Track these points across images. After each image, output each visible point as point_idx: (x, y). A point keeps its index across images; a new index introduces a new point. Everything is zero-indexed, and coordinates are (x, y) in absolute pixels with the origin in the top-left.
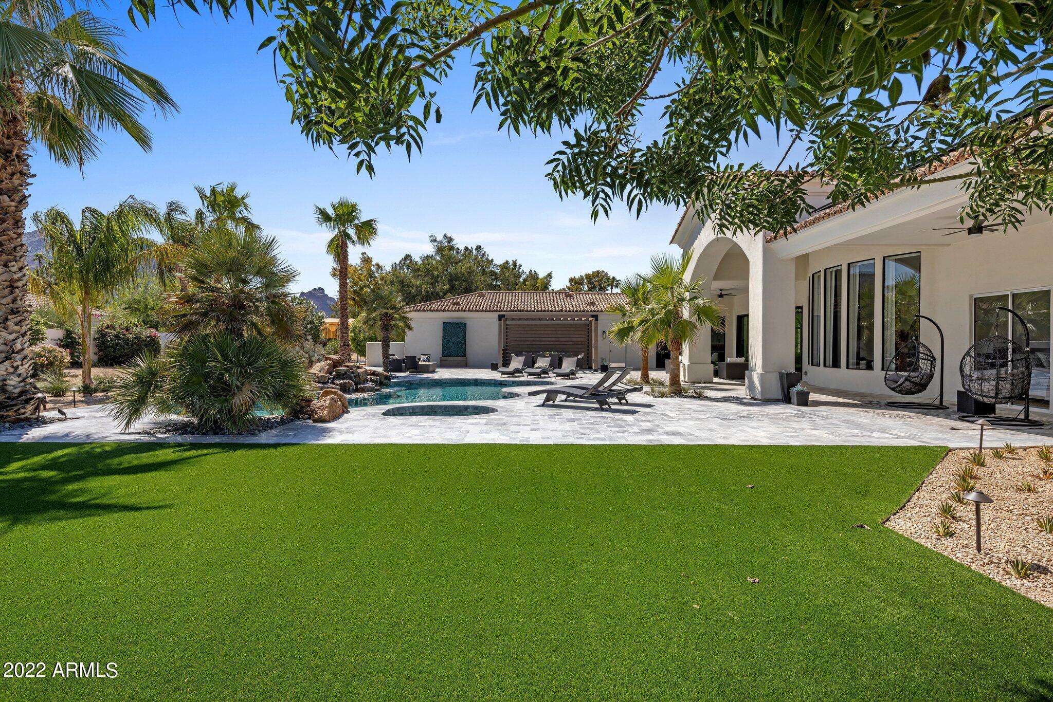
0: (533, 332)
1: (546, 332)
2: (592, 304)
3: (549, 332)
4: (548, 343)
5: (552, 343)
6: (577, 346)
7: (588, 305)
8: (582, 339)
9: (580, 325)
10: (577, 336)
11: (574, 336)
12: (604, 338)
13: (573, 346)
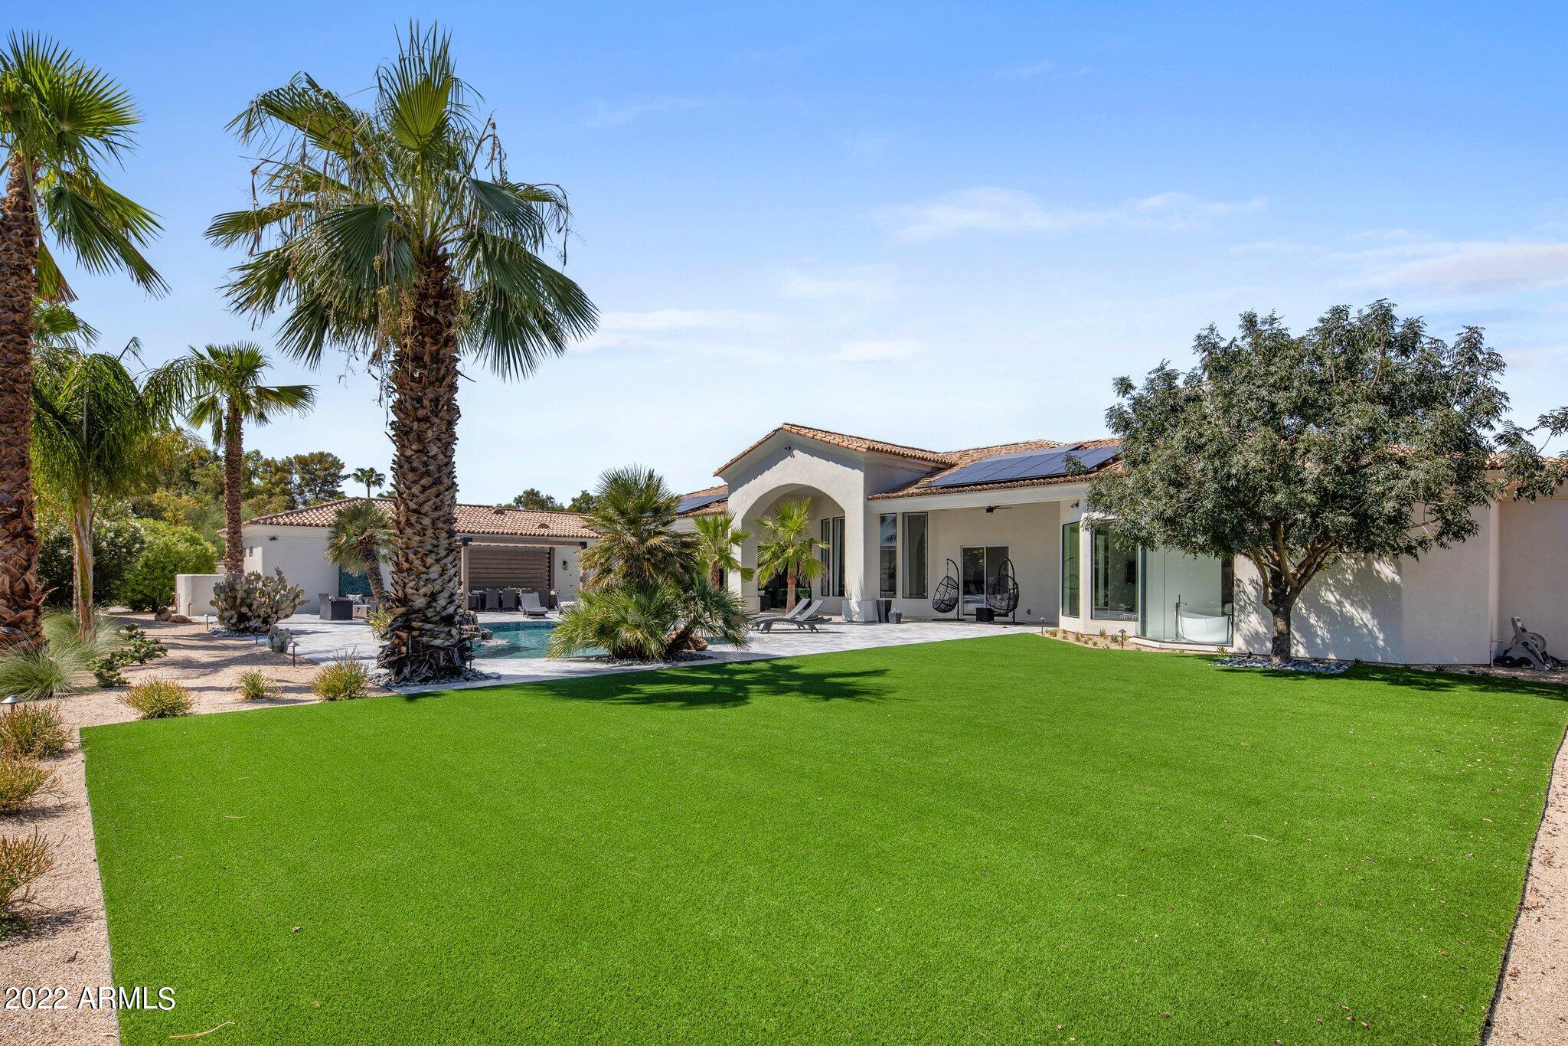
0: (479, 561)
1: (495, 562)
2: (543, 526)
3: (500, 561)
4: (498, 575)
5: (504, 575)
6: (535, 580)
7: (540, 526)
8: (541, 571)
9: (540, 552)
10: (536, 567)
11: (531, 567)
12: (565, 569)
13: (531, 580)
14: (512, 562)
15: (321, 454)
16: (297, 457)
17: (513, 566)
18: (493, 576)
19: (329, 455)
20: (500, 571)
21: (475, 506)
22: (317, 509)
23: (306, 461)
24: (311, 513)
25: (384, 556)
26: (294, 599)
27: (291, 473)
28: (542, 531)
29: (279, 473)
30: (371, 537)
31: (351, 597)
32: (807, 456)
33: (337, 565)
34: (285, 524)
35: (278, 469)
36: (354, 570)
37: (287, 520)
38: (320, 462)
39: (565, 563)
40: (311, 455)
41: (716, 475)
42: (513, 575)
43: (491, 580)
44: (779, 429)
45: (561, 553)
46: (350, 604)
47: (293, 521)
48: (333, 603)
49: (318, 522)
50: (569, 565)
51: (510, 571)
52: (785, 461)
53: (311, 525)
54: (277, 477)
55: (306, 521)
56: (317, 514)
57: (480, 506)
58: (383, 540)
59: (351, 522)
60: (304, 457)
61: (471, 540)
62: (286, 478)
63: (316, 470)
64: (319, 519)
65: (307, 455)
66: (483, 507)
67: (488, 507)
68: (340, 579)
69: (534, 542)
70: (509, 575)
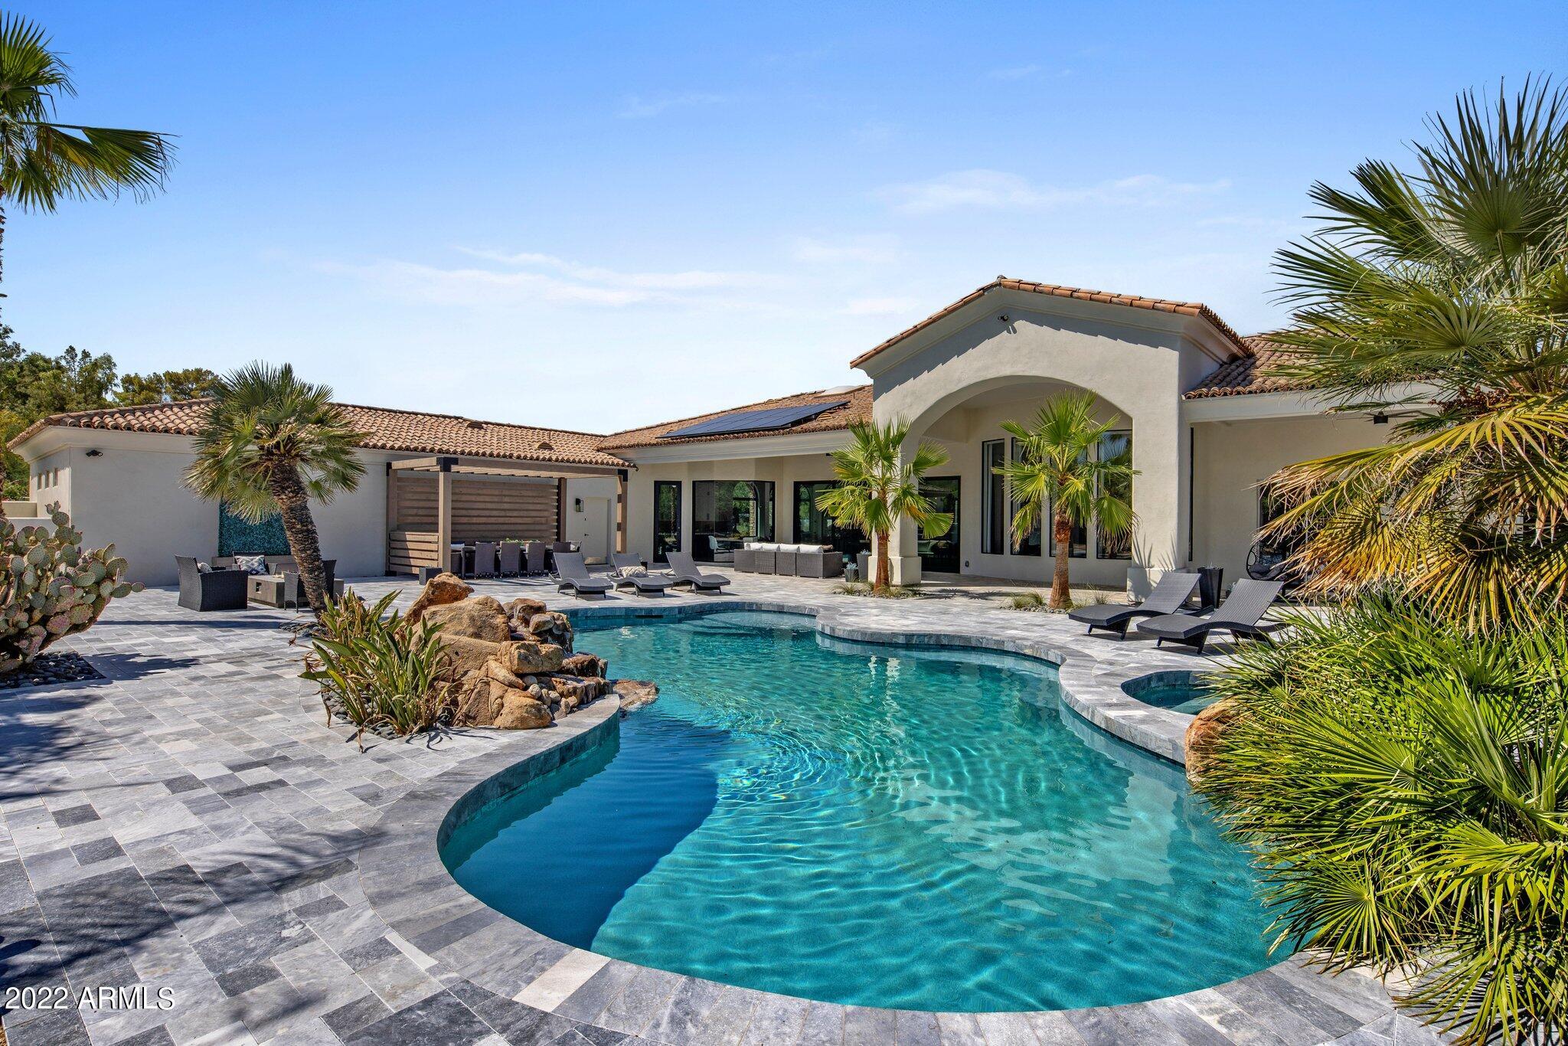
0: (465, 497)
2: (546, 447)
4: (491, 520)
6: (537, 527)
7: (540, 447)
8: (546, 514)
9: (539, 486)
10: (538, 507)
11: (531, 507)
12: (579, 510)
13: (532, 527)
14: (506, 499)
15: (199, 371)
16: (167, 374)
17: (506, 506)
18: (475, 520)
19: (209, 372)
20: (487, 513)
21: (437, 416)
22: (181, 407)
23: (179, 378)
24: (169, 413)
25: (317, 485)
26: (98, 583)
27: (159, 393)
28: (547, 454)
29: (144, 392)
30: (291, 441)
31: (244, 562)
32: (1046, 331)
33: (215, 501)
34: (116, 427)
35: (142, 387)
36: (253, 509)
37: (121, 420)
38: (197, 380)
39: (578, 502)
40: (186, 372)
41: (855, 365)
42: (507, 520)
43: (474, 527)
44: (992, 286)
45: (577, 485)
46: (242, 576)
47: (134, 422)
48: (205, 577)
49: (182, 426)
50: (585, 505)
51: (502, 513)
52: (997, 338)
53: (167, 431)
54: (142, 397)
55: (158, 424)
56: (181, 414)
57: (444, 417)
58: (314, 453)
59: (246, 409)
60: (176, 374)
61: (456, 461)
62: (152, 398)
63: (192, 390)
64: (184, 422)
65: (180, 372)
66: (450, 418)
67: (457, 418)
68: (222, 526)
69: (529, 467)
70: (501, 520)
